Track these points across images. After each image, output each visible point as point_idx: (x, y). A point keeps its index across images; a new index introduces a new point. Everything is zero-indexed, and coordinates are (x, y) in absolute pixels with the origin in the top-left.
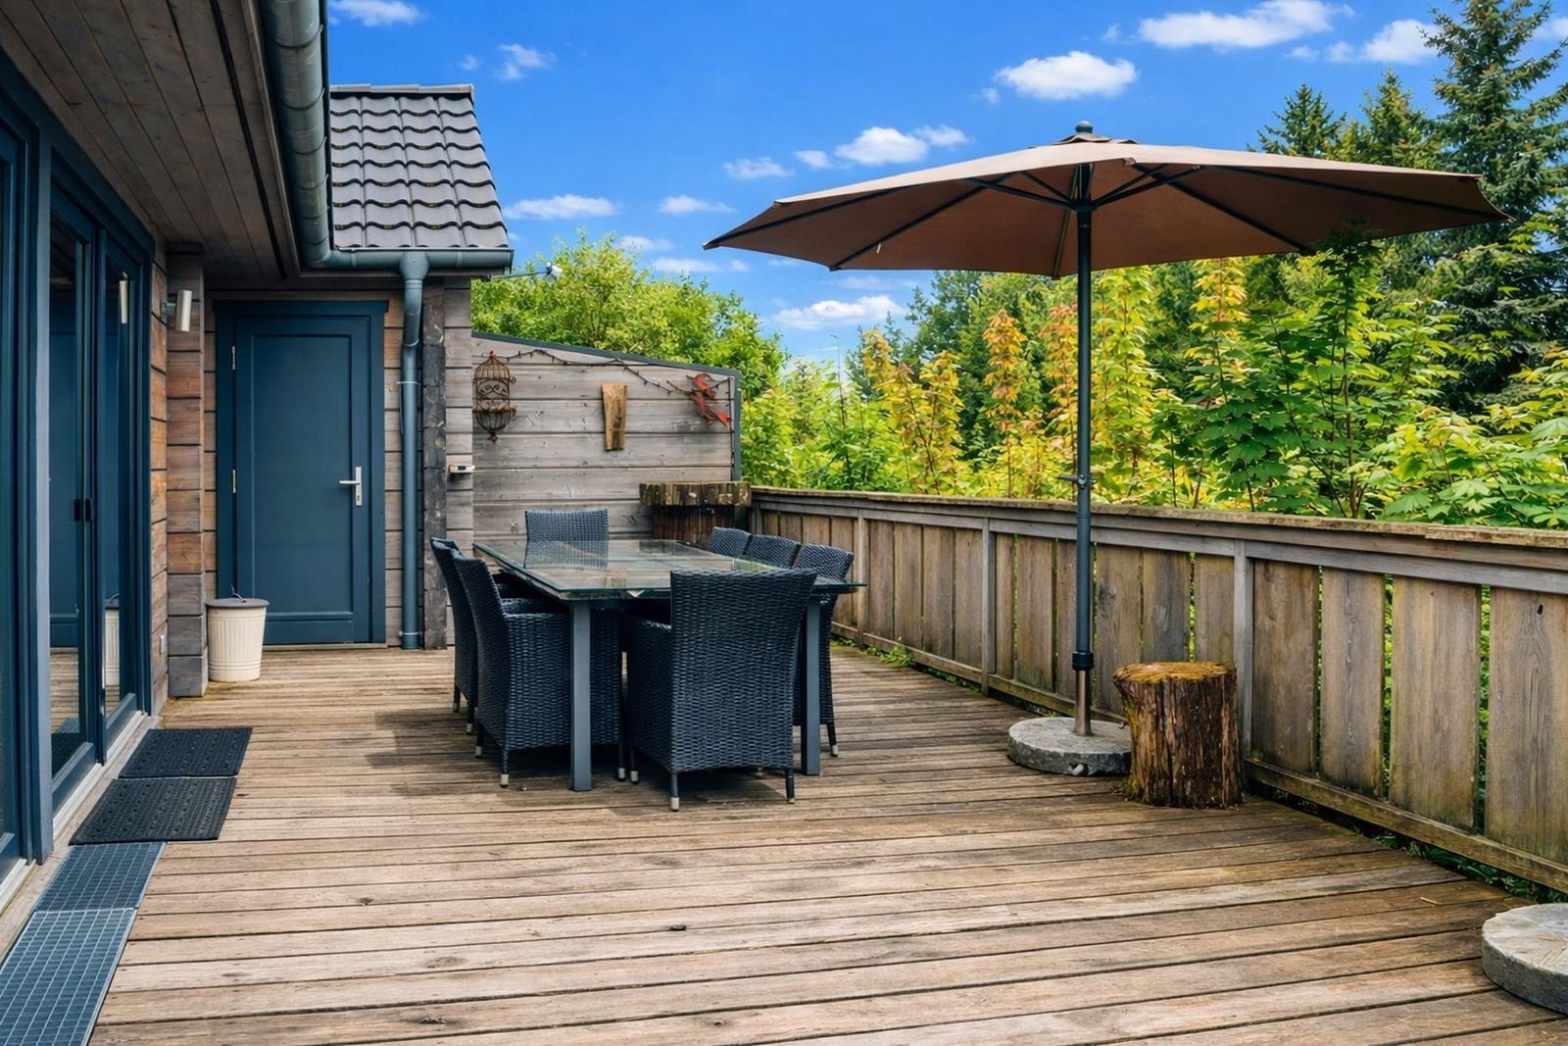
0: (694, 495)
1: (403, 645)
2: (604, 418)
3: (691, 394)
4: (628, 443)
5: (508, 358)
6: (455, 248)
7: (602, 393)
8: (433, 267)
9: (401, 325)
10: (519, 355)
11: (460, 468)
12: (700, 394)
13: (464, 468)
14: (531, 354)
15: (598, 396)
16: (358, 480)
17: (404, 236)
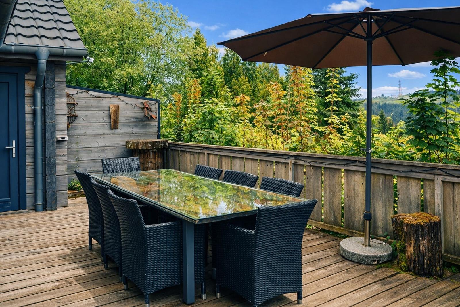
0: (150, 145)
1: (35, 209)
2: (110, 118)
3: (143, 109)
4: (120, 126)
5: (73, 95)
6: (62, 48)
7: (110, 108)
8: (51, 55)
9: (35, 79)
10: (77, 93)
11: (62, 138)
12: (146, 109)
13: (64, 138)
14: (82, 92)
15: (107, 109)
16: (14, 146)
17: (36, 41)
